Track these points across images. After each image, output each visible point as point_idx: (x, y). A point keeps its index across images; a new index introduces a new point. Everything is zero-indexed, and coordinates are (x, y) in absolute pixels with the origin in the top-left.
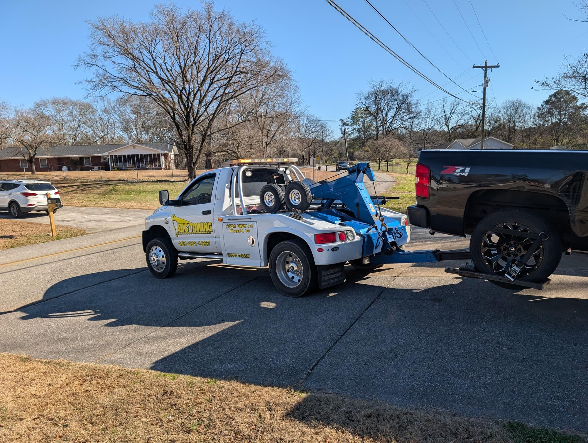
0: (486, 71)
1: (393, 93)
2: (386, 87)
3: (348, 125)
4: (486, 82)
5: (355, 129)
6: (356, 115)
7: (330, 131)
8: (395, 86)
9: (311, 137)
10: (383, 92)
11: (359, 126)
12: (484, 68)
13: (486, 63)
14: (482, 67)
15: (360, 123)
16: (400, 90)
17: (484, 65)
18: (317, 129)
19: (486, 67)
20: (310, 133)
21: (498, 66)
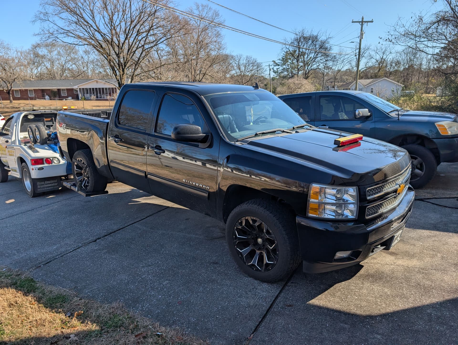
0: (362, 25)
1: (314, 39)
2: (307, 34)
3: (279, 65)
4: (362, 34)
5: (284, 68)
6: (285, 57)
7: (264, 70)
8: (315, 34)
9: (250, 75)
10: (305, 38)
11: (288, 66)
12: (361, 23)
13: (363, 18)
14: (359, 22)
15: (289, 63)
16: (319, 37)
17: (361, 20)
18: (255, 67)
19: (362, 22)
20: (248, 72)
21: (372, 22)
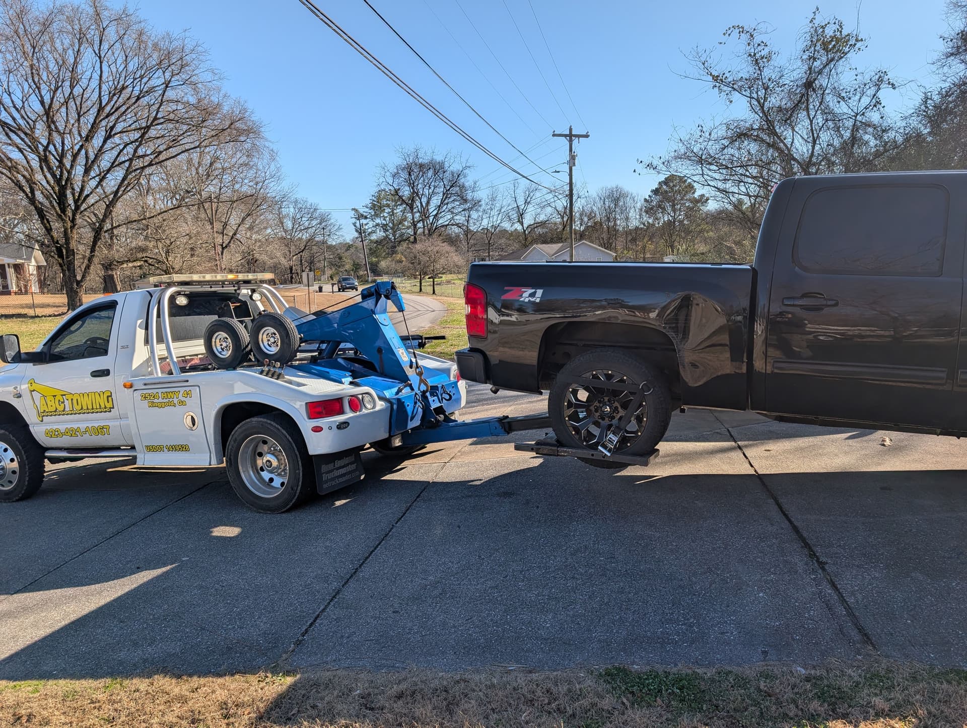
0: (571, 141)
1: (437, 168)
2: (424, 159)
3: (366, 218)
4: (573, 158)
5: (378, 225)
6: (378, 202)
7: (336, 227)
8: (439, 158)
9: (304, 237)
10: (421, 166)
11: (385, 220)
12: (568, 138)
13: (571, 130)
14: (565, 136)
15: (386, 215)
16: (446, 165)
17: (568, 133)
18: (314, 223)
19: (570, 136)
20: (301, 230)
21: (587, 136)
